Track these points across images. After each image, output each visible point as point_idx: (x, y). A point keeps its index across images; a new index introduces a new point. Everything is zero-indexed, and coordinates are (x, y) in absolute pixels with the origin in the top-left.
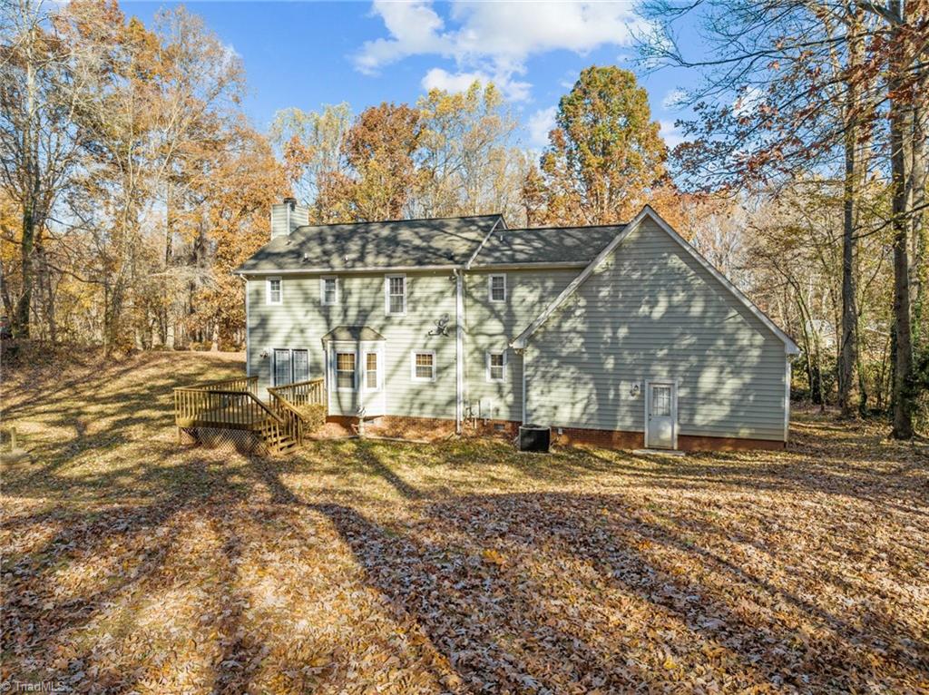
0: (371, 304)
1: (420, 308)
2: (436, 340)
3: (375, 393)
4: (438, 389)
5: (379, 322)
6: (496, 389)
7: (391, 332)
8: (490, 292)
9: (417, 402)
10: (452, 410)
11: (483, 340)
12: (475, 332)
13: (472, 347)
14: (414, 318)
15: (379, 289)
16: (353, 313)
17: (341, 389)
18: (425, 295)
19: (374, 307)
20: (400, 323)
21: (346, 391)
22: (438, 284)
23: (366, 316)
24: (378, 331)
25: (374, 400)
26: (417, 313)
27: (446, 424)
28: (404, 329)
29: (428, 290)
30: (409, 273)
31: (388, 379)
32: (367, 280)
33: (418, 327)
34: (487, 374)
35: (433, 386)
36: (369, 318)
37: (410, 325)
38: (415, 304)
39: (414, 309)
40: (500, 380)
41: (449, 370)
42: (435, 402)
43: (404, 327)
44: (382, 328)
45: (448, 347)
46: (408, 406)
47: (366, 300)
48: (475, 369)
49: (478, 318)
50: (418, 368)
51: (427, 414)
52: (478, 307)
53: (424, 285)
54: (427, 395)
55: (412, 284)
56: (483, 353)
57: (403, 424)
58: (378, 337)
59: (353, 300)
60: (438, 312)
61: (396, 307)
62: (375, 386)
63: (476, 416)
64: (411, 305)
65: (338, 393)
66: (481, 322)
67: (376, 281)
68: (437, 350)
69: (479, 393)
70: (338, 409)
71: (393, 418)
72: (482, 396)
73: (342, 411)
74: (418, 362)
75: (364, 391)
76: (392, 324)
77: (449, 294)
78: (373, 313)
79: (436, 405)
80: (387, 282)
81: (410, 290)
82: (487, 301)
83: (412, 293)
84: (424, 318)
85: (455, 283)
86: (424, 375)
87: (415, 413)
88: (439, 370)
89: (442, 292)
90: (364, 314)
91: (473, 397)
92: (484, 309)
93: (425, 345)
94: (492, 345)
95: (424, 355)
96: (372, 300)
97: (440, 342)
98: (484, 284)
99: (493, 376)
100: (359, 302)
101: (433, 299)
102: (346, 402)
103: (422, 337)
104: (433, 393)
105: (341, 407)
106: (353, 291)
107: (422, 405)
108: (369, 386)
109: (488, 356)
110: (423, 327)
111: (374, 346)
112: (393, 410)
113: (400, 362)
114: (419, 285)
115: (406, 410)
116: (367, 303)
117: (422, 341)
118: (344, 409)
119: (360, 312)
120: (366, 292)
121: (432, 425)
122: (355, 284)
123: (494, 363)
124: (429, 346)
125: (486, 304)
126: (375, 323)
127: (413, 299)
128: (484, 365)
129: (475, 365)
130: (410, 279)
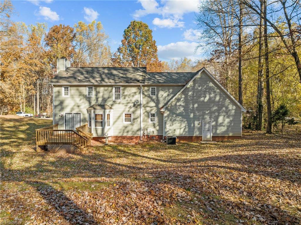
0: (108, 97)
1: (127, 98)
2: (133, 109)
3: (110, 128)
4: (134, 126)
5: (111, 103)
6: (153, 125)
7: (115, 106)
8: (151, 93)
9: (126, 130)
10: (139, 133)
11: (148, 109)
12: (145, 106)
13: (144, 111)
14: (124, 101)
15: (111, 91)
16: (100, 100)
17: (97, 127)
18: (129, 93)
19: (109, 98)
20: (119, 103)
21: (99, 128)
22: (134, 90)
23: (106, 101)
24: (110, 106)
25: (110, 131)
26: (126, 100)
27: (136, 138)
28: (121, 105)
29: (130, 92)
30: (123, 86)
31: (114, 123)
32: (106, 88)
33: (126, 105)
34: (150, 120)
35: (132, 125)
36: (107, 101)
37: (123, 104)
38: (125, 97)
39: (125, 98)
40: (154, 122)
41: (138, 119)
42: (133, 130)
43: (120, 105)
44: (112, 105)
45: (138, 111)
46: (122, 132)
47: (106, 95)
48: (146, 119)
49: (146, 101)
50: (125, 119)
51: (130, 134)
52: (147, 98)
53: (128, 90)
54: (129, 128)
55: (124, 89)
56: (148, 113)
57: (120, 138)
58: (111, 108)
59: (101, 95)
60: (134, 99)
61: (118, 97)
62: (110, 126)
63: (146, 134)
64: (123, 97)
65: (96, 129)
66: (148, 103)
67: (110, 88)
68: (133, 112)
69: (147, 127)
70: (96, 135)
71: (116, 137)
72: (148, 128)
73: (98, 135)
74: (126, 117)
75: (107, 128)
76: (116, 104)
77: (138, 93)
78: (108, 100)
79: (133, 131)
80: (114, 89)
81: (123, 92)
82: (150, 96)
83: (124, 93)
84: (128, 101)
85: (140, 90)
86: (128, 121)
87: (125, 134)
88: (134, 119)
89: (135, 93)
90: (105, 100)
91: (145, 128)
92: (149, 98)
93: (129, 111)
94: (151, 110)
95: (128, 114)
96: (108, 95)
97: (134, 109)
98: (148, 90)
99: (152, 120)
100: (103, 96)
101: (132, 95)
102: (100, 132)
103: (127, 108)
104: (132, 127)
105: (97, 134)
106: (100, 92)
107: (128, 132)
108: (108, 126)
109: (150, 114)
110: (128, 104)
111: (110, 111)
112: (116, 134)
113: (119, 117)
114: (126, 90)
115: (121, 134)
116: (106, 96)
117: (127, 109)
118: (98, 134)
119: (103, 99)
120: (106, 92)
121: (131, 138)
122: (102, 89)
123: (151, 116)
124: (130, 111)
125: (149, 97)
126: (109, 103)
127: (124, 95)
128: (148, 117)
129: (145, 117)
130: (123, 88)
